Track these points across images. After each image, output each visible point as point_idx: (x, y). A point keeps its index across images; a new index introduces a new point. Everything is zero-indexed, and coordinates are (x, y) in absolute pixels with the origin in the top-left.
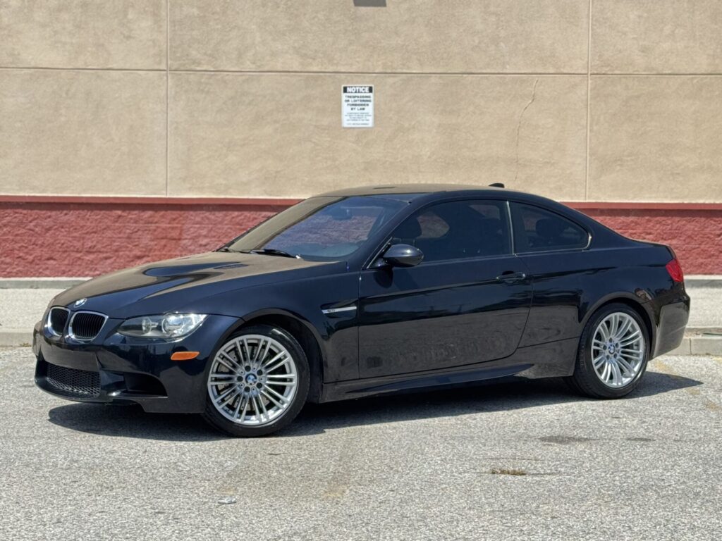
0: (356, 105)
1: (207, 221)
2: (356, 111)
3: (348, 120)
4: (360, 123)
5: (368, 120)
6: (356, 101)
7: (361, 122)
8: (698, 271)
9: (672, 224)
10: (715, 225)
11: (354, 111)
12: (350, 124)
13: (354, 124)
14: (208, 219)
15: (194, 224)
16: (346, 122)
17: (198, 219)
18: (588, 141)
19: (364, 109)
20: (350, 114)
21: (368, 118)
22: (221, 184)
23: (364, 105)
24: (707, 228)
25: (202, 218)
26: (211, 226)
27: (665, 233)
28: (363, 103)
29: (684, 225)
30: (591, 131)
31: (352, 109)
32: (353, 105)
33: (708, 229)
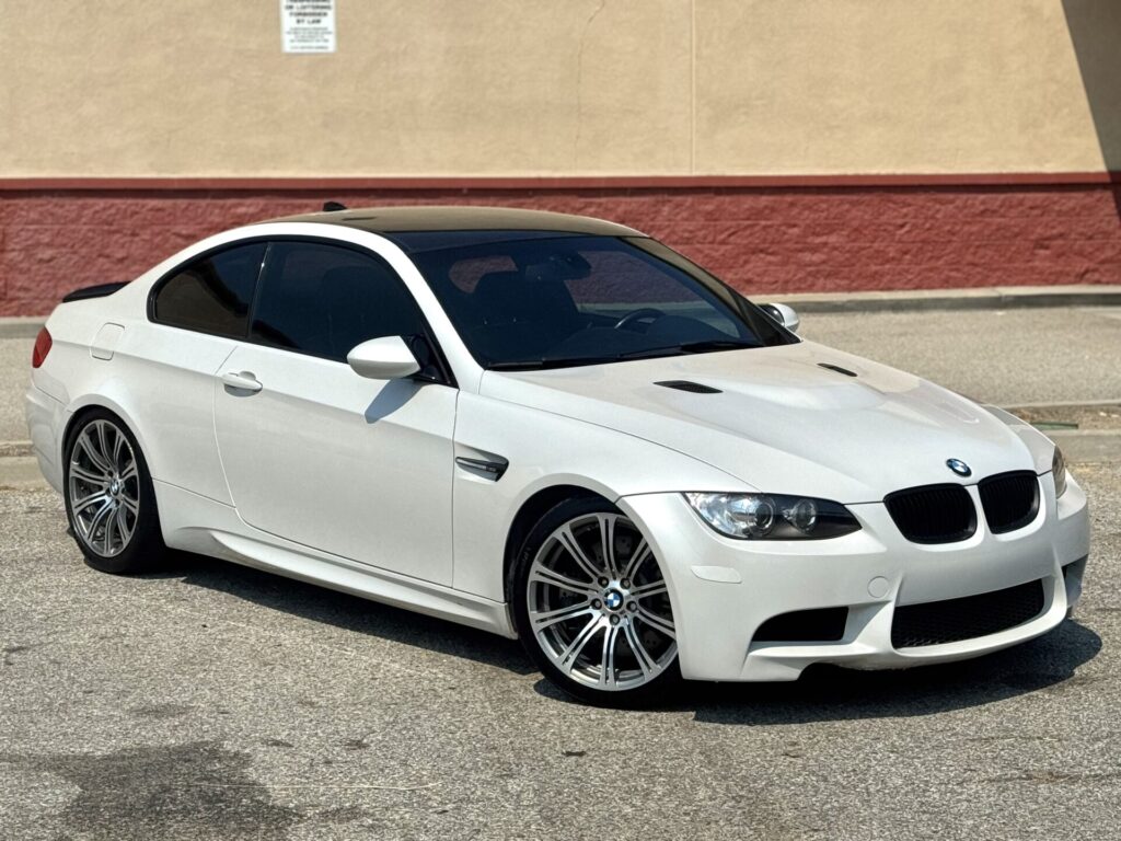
0: (305, 14)
1: (50, 220)
2: (305, 25)
3: (292, 41)
4: (313, 46)
5: (326, 41)
6: (304, 7)
7: (314, 44)
8: (871, 286)
9: (828, 209)
10: (895, 210)
11: (301, 25)
12: (296, 48)
13: (303, 48)
14: (52, 214)
15: (26, 224)
16: (289, 44)
17: (33, 215)
18: (694, 73)
19: (318, 21)
20: (295, 31)
21: (326, 37)
22: (73, 154)
23: (319, 14)
24: (883, 214)
25: (41, 213)
26: (57, 227)
27: (819, 225)
28: (318, 11)
29: (848, 211)
30: (697, 57)
31: (298, 21)
32: (299, 14)
33: (886, 217)
